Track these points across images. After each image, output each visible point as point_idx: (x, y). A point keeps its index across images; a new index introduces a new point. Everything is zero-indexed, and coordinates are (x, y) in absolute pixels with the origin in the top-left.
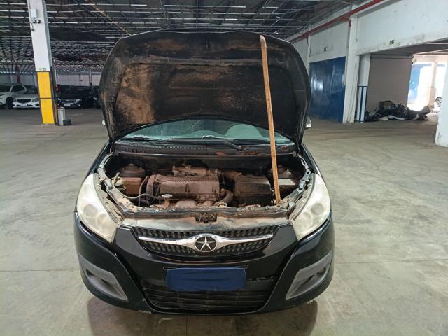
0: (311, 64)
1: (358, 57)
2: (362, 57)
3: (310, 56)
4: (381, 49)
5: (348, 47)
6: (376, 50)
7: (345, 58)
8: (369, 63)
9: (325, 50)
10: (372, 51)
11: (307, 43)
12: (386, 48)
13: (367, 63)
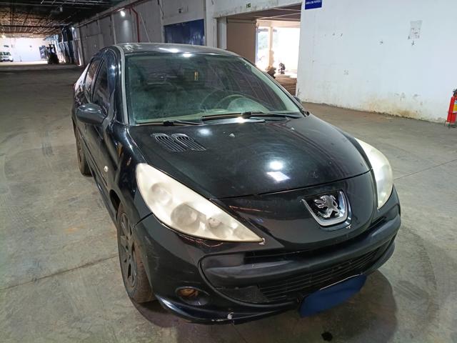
0: (165, 27)
1: (215, 20)
2: (218, 20)
3: (163, 18)
4: (238, 12)
5: (205, 10)
6: (234, 13)
7: (203, 20)
8: (226, 26)
9: (180, 12)
10: (229, 14)
11: (159, 3)
12: (243, 12)
13: (224, 26)
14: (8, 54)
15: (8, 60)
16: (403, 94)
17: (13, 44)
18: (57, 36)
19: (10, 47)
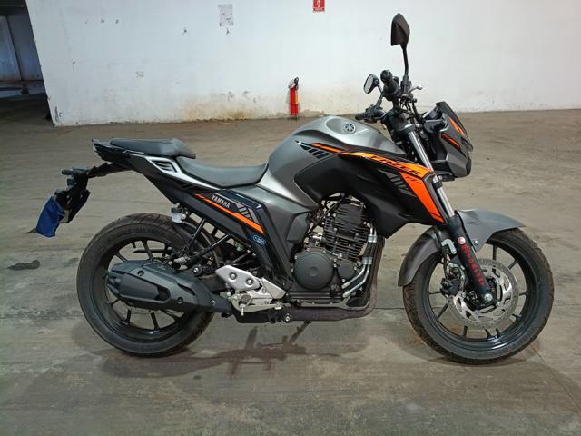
16: (230, 92)
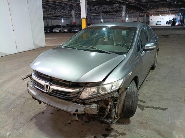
14: (160, 22)
15: (159, 24)
17: (163, 18)
18: (181, 14)
19: (162, 19)
